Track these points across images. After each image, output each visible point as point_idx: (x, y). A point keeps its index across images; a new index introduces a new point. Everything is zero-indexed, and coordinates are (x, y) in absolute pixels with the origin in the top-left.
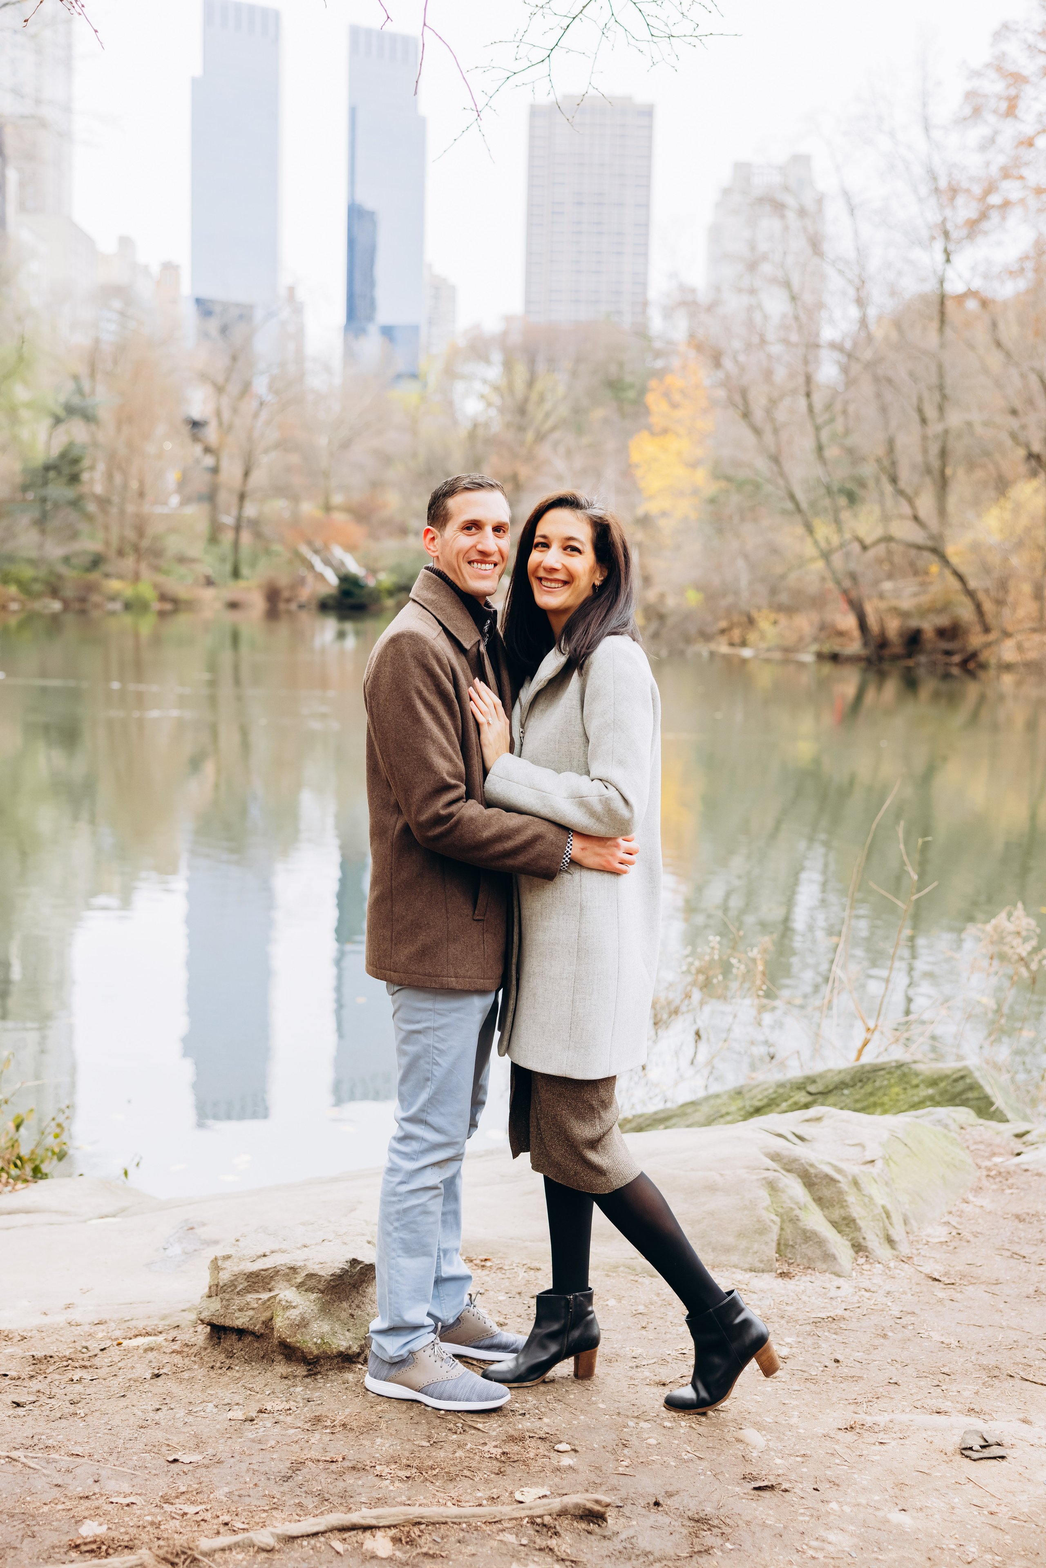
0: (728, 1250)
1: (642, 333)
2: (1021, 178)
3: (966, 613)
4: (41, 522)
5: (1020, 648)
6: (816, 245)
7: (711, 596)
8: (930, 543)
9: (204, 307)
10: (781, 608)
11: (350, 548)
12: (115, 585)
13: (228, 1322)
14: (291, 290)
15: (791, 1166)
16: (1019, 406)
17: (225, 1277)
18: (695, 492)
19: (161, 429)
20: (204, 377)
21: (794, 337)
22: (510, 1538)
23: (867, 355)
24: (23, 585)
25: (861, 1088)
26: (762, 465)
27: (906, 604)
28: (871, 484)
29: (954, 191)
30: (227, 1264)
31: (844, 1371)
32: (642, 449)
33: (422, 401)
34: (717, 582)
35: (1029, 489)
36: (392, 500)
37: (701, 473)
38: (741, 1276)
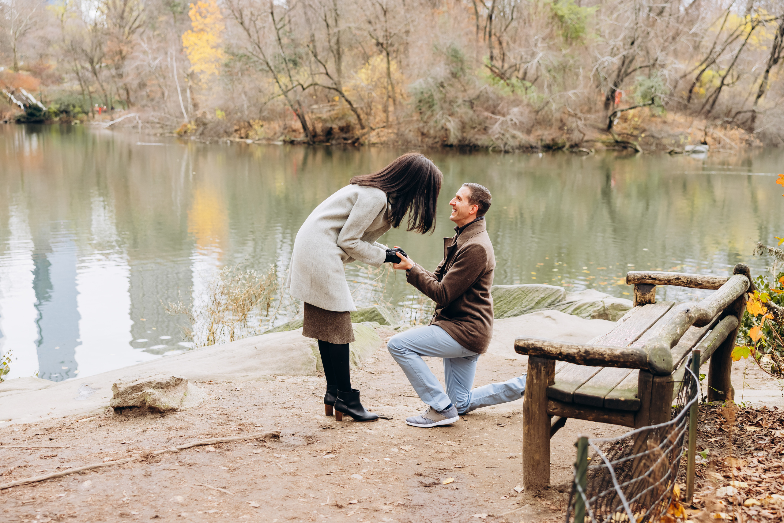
0: (299, 369)
3: (353, 119)
5: (378, 135)
7: (228, 112)
8: (334, 86)
10: (264, 119)
11: (31, 91)
13: (125, 405)
16: (372, 19)
17: (121, 389)
18: (217, 60)
22: (250, 444)
26: (251, 47)
27: (325, 116)
28: (305, 57)
30: (121, 386)
32: (189, 39)
33: (65, 9)
34: (232, 106)
35: (379, 59)
36: (52, 64)
37: (220, 51)
38: (304, 378)
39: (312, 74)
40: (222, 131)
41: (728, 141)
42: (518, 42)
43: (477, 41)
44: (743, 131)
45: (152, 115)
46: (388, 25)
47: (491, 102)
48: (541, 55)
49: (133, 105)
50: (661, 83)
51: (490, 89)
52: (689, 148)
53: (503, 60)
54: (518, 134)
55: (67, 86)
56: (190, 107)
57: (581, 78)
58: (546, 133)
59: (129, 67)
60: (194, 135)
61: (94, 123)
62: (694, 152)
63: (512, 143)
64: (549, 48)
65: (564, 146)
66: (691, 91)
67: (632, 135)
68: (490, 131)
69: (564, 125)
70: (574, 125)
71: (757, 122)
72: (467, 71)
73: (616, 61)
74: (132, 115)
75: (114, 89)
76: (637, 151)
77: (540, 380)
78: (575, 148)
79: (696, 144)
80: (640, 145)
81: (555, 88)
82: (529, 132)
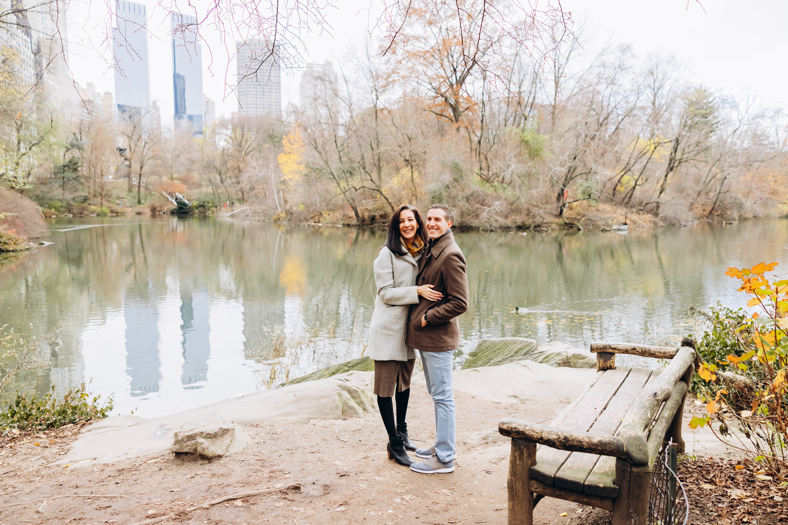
0: (328, 414)
1: (279, 119)
2: (398, 73)
3: (388, 209)
4: (63, 186)
6: (335, 93)
7: (307, 206)
8: (376, 188)
9: (122, 108)
10: (330, 210)
11: (181, 193)
12: (93, 207)
13: (182, 451)
14: (154, 102)
15: (344, 388)
16: (401, 144)
17: (180, 438)
18: (300, 172)
19: (108, 151)
20: (124, 133)
21: (330, 122)
22: (274, 496)
23: (354, 128)
24: (57, 209)
25: (363, 364)
26: (322, 163)
27: (370, 207)
28: (357, 169)
29: (378, 77)
30: (180, 434)
31: (362, 443)
32: (282, 158)
33: (204, 141)
34: (309, 202)
35: (406, 170)
36: (196, 176)
37: (302, 166)
38: (332, 421)
39: (362, 180)
40: (302, 218)
41: (641, 222)
42: (498, 159)
43: (471, 158)
44: (651, 216)
45: (258, 208)
46: (412, 148)
47: (480, 198)
48: (513, 166)
49: (246, 201)
50: (595, 184)
51: (480, 189)
52: (615, 227)
53: (488, 170)
54: (499, 219)
55: (204, 189)
56: (283, 202)
57: (541, 181)
58: (518, 218)
59: (244, 177)
60: (284, 220)
61: (221, 213)
62: (619, 230)
63: (495, 224)
64: (519, 162)
65: (530, 227)
66: (615, 189)
67: (576, 219)
68: (480, 217)
69: (530, 212)
70: (537, 212)
71: (660, 210)
72: (464, 177)
73: (565, 170)
74: (245, 208)
75: (234, 191)
76: (579, 230)
77: (523, 461)
78: (538, 228)
79: (620, 225)
80: (582, 226)
81: (523, 188)
82: (506, 217)
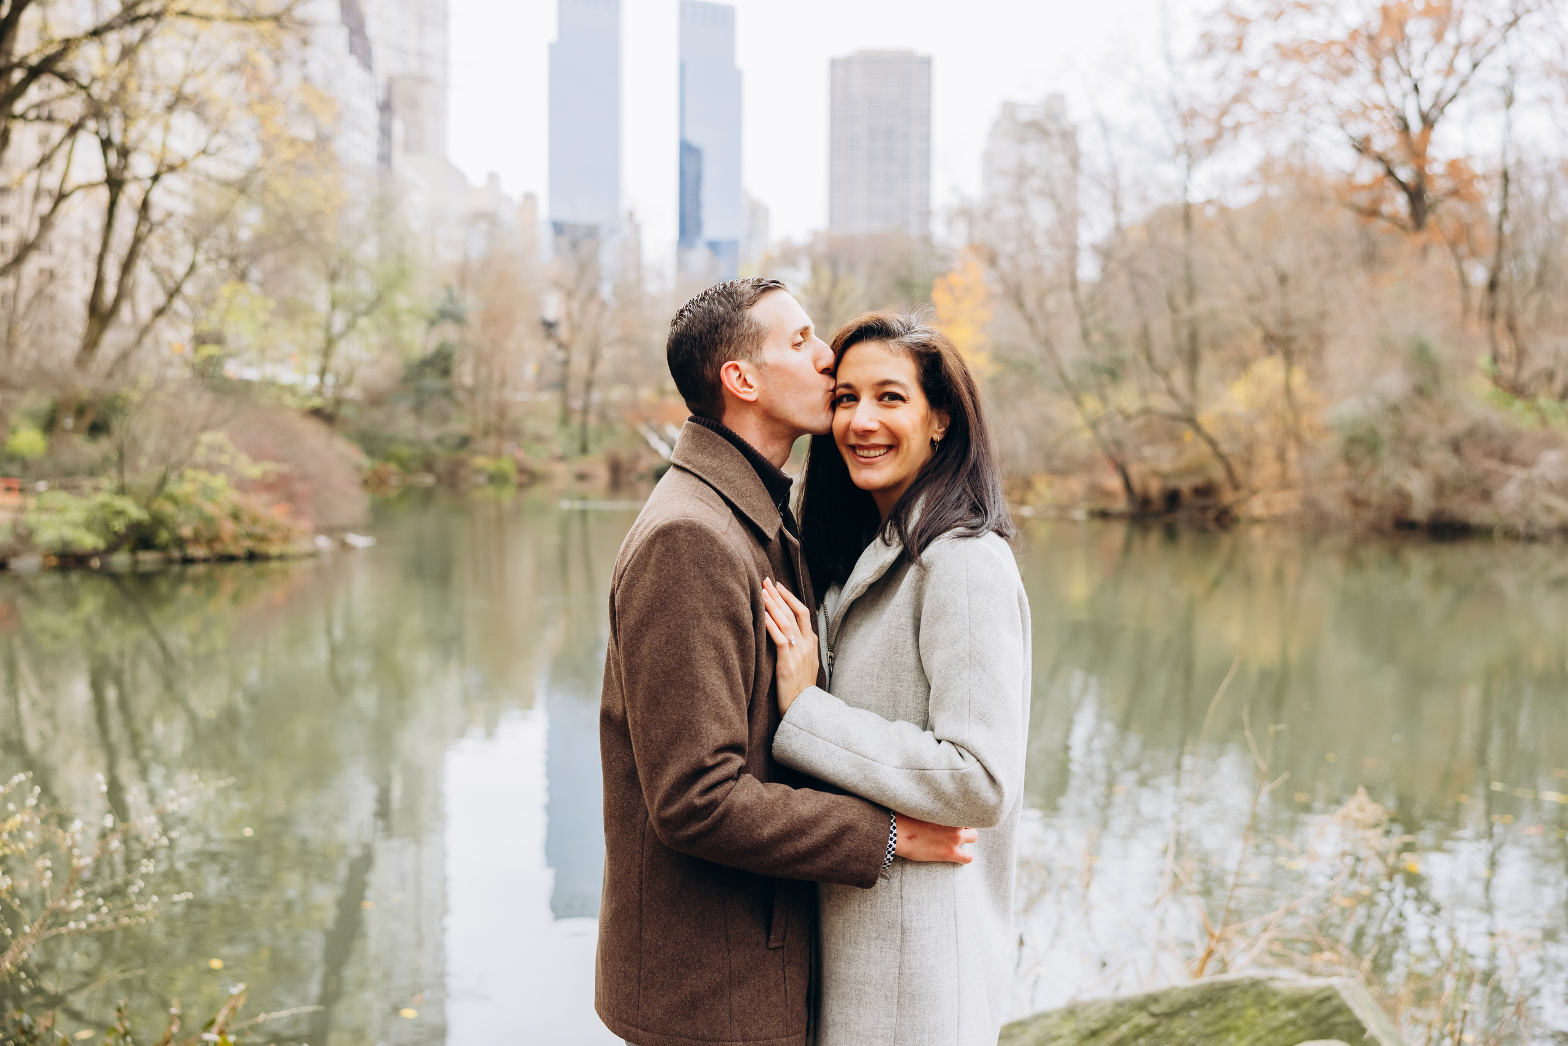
1: (927, 239)
2: (1250, 103)
3: (1218, 473)
4: (418, 409)
5: (1267, 504)
6: (1074, 162)
8: (1183, 414)
9: (558, 228)
10: (1055, 472)
12: (480, 461)
14: (631, 215)
19: (520, 328)
20: (557, 285)
21: (1059, 240)
23: (1123, 253)
24: (403, 464)
25: (1212, 1008)
27: (1166, 466)
28: (1131, 363)
29: (1193, 115)
35: (1270, 365)
39: (1144, 393)
42: (1551, 326)
43: (1465, 328)
46: (1288, 303)
47: (1497, 442)
51: (1496, 417)
53: (1520, 362)
54: (1557, 502)
63: (1544, 520)
68: (1497, 498)
72: (1446, 382)
